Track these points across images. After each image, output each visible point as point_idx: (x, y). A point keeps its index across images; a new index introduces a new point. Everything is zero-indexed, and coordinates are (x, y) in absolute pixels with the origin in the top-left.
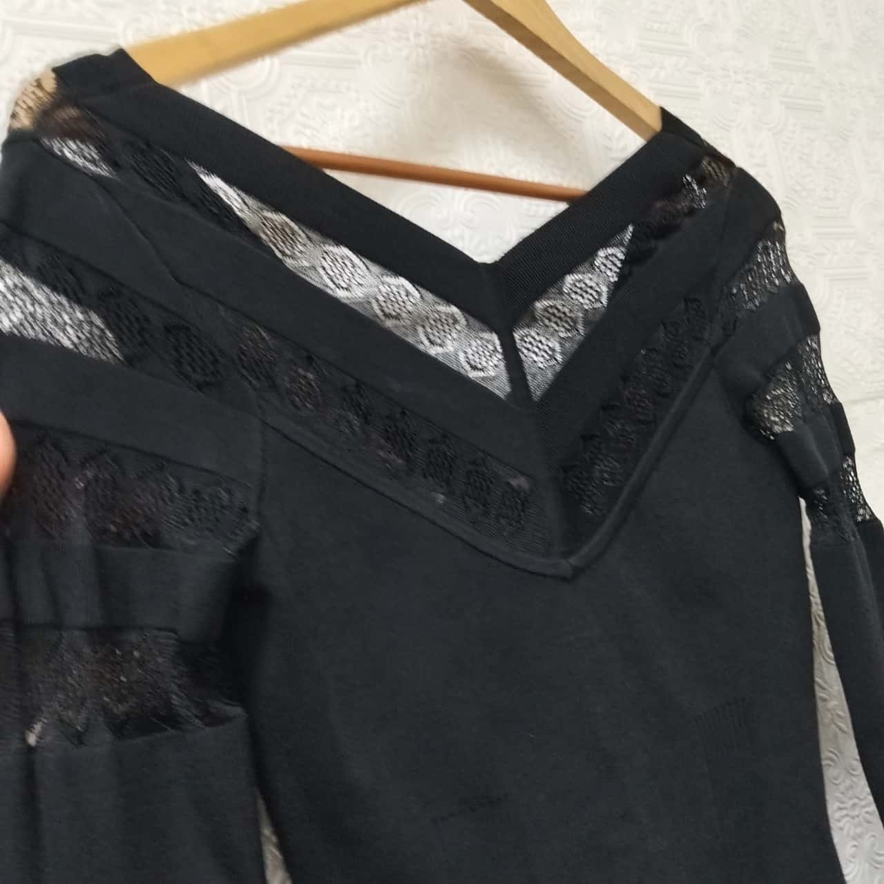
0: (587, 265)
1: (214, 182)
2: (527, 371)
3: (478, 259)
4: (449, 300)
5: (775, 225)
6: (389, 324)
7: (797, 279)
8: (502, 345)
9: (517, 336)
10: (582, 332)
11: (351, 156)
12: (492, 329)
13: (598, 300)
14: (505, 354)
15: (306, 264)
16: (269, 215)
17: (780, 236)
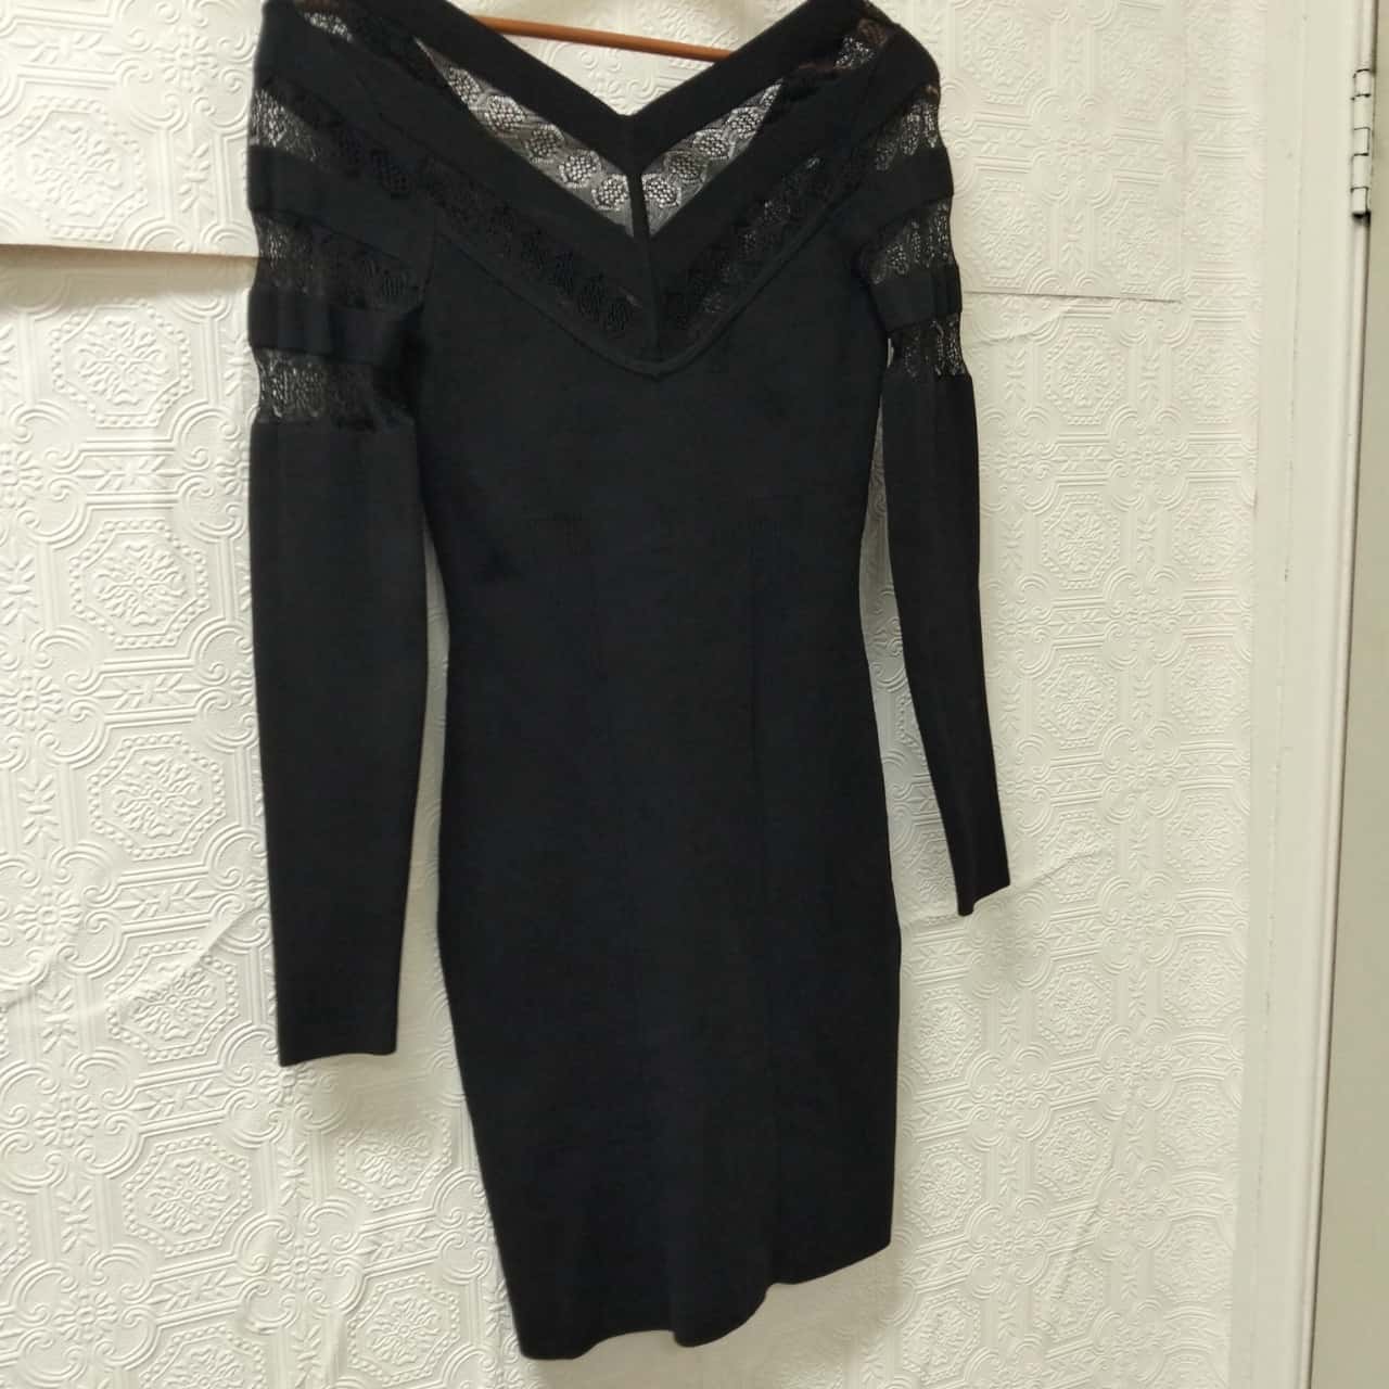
0: (720, 121)
1: (419, 43)
2: (649, 211)
3: (620, 111)
5: (932, 88)
8: (629, 185)
9: (644, 180)
10: (704, 181)
12: (624, 172)
13: (725, 154)
14: (631, 194)
15: (476, 109)
16: (456, 71)
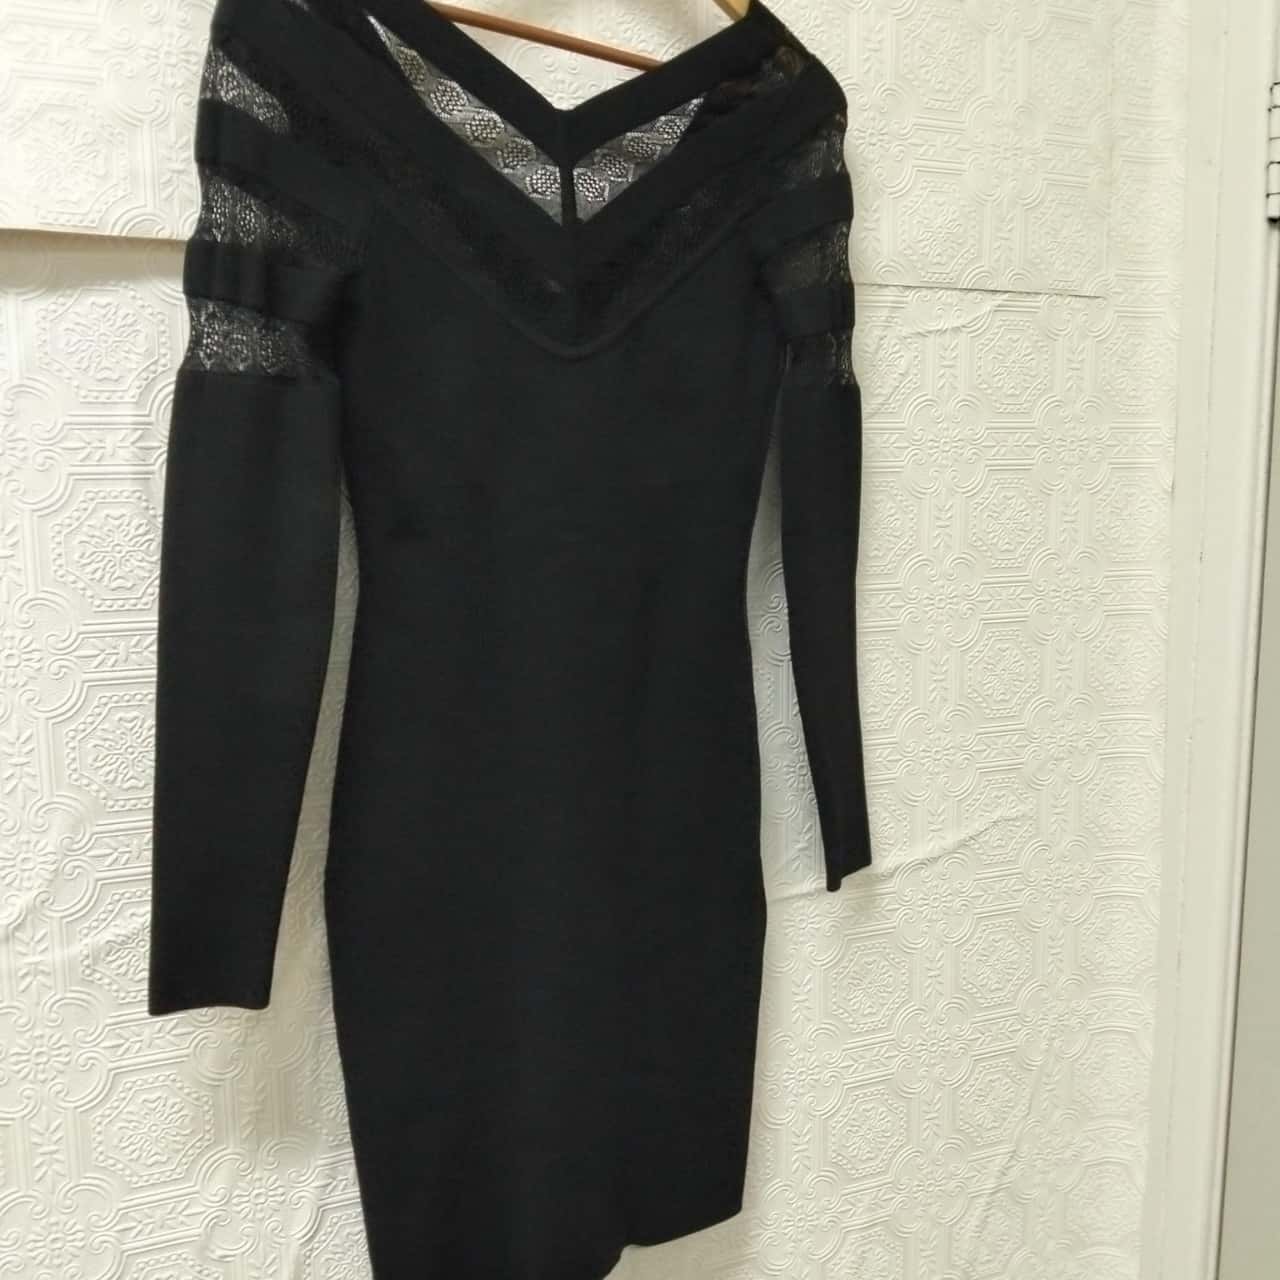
0: (648, 126)
1: (372, 20)
2: (578, 202)
4: (528, 136)
5: (838, 117)
6: (477, 144)
7: (846, 169)
8: (562, 177)
9: (575, 173)
10: (630, 180)
11: (486, 16)
14: (563, 185)
15: (422, 89)
16: (406, 51)
17: (842, 128)
